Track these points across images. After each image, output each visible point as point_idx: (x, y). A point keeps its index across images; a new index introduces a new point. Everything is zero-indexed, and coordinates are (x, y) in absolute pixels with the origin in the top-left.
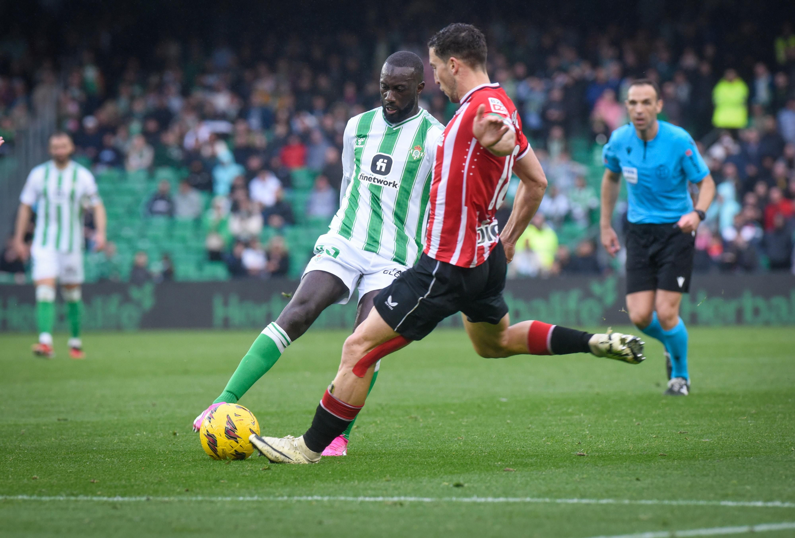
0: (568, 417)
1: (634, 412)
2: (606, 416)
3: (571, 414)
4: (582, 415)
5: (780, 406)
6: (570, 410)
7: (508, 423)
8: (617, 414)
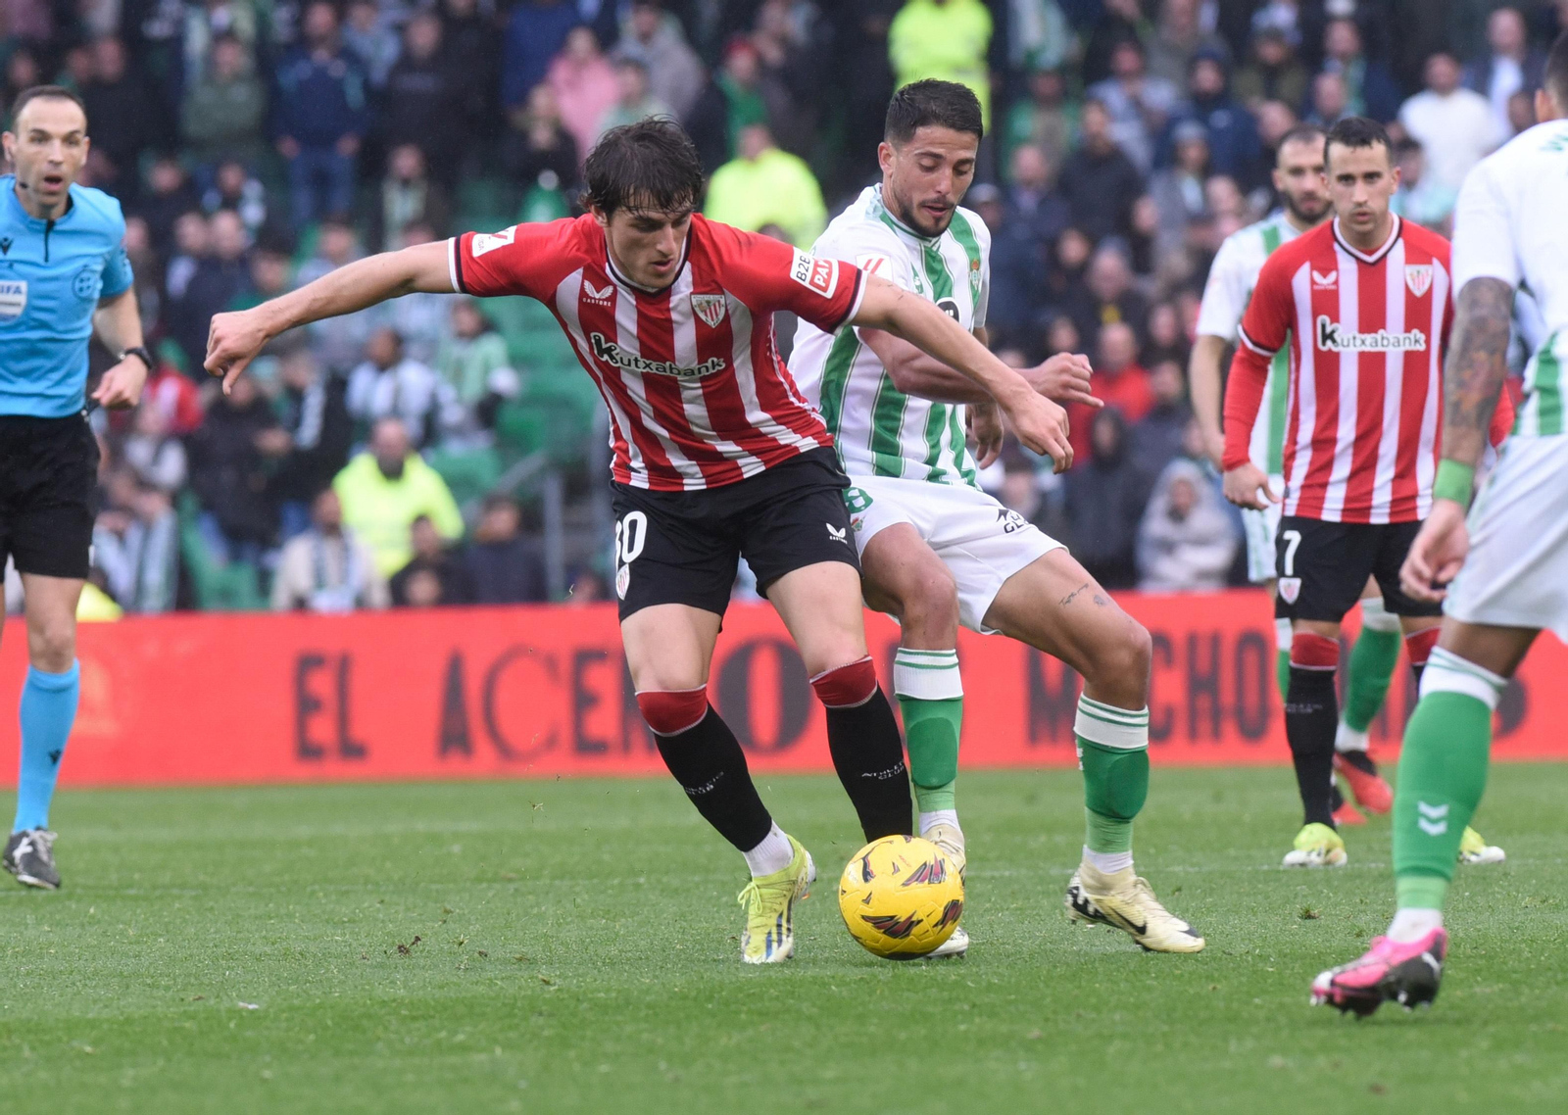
0: (453, 1060)
1: (660, 1041)
2: (572, 1054)
3: (464, 1048)
4: (498, 1051)
5: (1117, 1017)
6: (461, 1037)
7: (264, 1081)
8: (610, 1047)
